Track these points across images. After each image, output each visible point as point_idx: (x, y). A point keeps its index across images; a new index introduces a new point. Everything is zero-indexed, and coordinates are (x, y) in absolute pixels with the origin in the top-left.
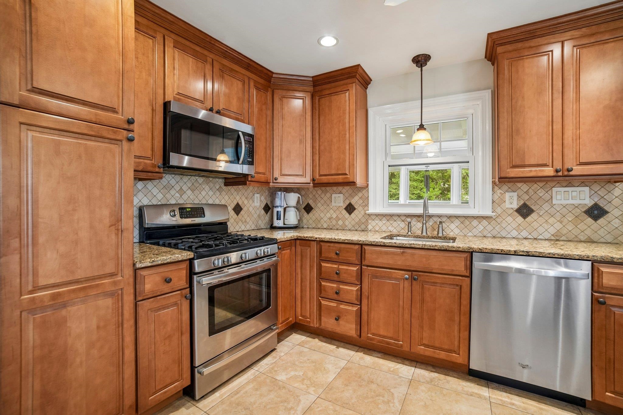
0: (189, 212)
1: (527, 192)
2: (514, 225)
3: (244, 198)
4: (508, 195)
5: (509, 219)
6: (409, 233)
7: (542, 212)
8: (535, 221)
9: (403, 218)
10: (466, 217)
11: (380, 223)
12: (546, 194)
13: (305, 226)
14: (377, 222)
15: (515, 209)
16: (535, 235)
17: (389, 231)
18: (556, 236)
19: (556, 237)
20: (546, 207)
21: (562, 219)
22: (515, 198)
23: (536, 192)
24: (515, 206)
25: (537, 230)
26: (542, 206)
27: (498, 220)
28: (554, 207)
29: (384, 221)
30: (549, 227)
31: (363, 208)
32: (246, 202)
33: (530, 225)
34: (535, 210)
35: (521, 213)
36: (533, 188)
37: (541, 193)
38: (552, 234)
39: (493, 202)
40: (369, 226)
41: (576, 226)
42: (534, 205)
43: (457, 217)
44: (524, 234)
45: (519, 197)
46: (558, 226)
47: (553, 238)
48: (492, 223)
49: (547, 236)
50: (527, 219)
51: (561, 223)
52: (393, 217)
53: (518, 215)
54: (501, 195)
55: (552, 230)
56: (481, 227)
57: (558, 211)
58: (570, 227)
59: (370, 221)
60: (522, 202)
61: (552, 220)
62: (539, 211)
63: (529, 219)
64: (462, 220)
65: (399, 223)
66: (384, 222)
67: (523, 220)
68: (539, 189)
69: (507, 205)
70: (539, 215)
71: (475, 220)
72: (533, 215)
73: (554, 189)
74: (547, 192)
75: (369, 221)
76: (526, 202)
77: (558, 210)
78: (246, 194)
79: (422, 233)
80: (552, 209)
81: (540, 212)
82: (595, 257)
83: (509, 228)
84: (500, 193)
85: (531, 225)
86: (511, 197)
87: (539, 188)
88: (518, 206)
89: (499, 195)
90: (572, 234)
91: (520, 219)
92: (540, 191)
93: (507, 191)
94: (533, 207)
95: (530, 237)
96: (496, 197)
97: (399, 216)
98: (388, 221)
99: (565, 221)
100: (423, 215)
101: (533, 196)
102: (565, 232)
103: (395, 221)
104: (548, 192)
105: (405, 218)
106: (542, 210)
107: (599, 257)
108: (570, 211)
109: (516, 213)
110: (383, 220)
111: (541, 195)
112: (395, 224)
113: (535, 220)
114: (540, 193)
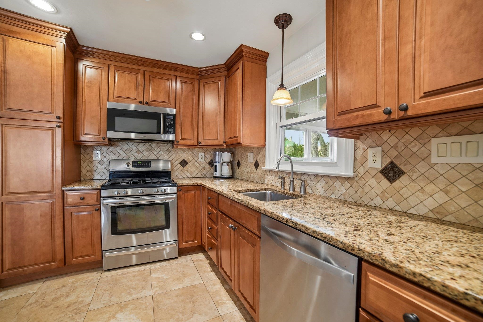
0: (140, 164)
1: (395, 147)
2: (379, 191)
3: (189, 156)
4: (370, 151)
5: (373, 182)
6: (282, 189)
7: (415, 174)
8: (406, 188)
10: (330, 177)
12: (423, 148)
13: (237, 178)
14: (270, 177)
15: (379, 170)
16: (404, 207)
18: (437, 212)
19: (437, 215)
20: (422, 167)
21: (448, 188)
22: (379, 155)
23: (407, 146)
24: (379, 165)
25: (407, 200)
26: (416, 167)
27: (360, 182)
28: (435, 167)
29: (274, 177)
30: (426, 197)
32: (191, 159)
33: (398, 192)
34: (405, 171)
35: (386, 175)
36: (403, 140)
37: (415, 147)
38: (431, 209)
39: (355, 160)
40: (266, 180)
41: (476, 202)
42: (405, 165)
43: (322, 176)
44: (390, 203)
45: (384, 153)
46: (441, 198)
47: (431, 215)
48: (354, 186)
49: (422, 211)
50: (394, 184)
51: (446, 192)
52: (279, 173)
53: (383, 177)
54: (364, 151)
55: (431, 203)
56: (343, 190)
57: (441, 175)
58: (463, 201)
60: (388, 161)
61: (430, 188)
62: (411, 174)
63: (397, 183)
64: (327, 179)
67: (389, 184)
68: (411, 141)
69: (370, 164)
70: (411, 179)
71: (338, 181)
72: (403, 178)
73: (434, 141)
74: (423, 146)
75: (266, 175)
76: (393, 160)
77: (442, 172)
78: (191, 153)
79: (290, 190)
80: (432, 171)
81: (413, 175)
82: (361, 252)
83: (372, 194)
84: (364, 149)
85: (400, 192)
86: (375, 154)
87: (412, 139)
88: (384, 166)
89: (362, 151)
90: (466, 213)
91: (385, 183)
92: (413, 144)
93: (371, 147)
94: (403, 168)
95: (397, 208)
96: (359, 154)
97: (282, 172)
99: (454, 191)
100: (291, 172)
101: (403, 152)
102: (453, 208)
104: (425, 146)
105: (286, 174)
106: (416, 172)
107: (366, 254)
108: (464, 174)
109: (380, 175)
111: (414, 150)
113: (406, 186)
114: (413, 147)
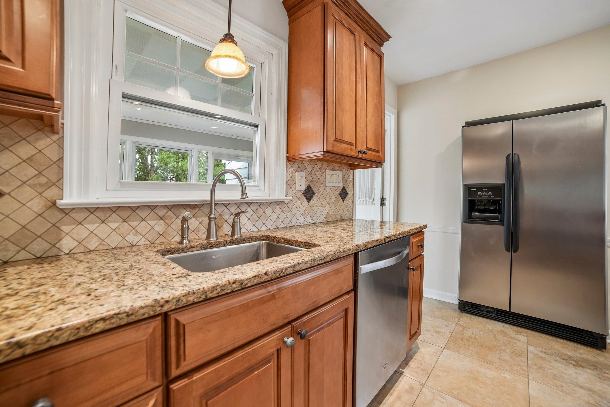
1: (311, 173)
2: (302, 210)
4: (298, 174)
5: (298, 204)
6: (185, 242)
8: (315, 205)
9: (162, 212)
11: (102, 230)
14: (91, 227)
15: (302, 192)
17: (127, 244)
18: (327, 218)
21: (330, 201)
23: (316, 174)
25: (316, 213)
26: (320, 189)
27: (290, 205)
28: (326, 189)
29: (115, 222)
30: (323, 209)
31: (40, 190)
34: (315, 192)
35: (306, 196)
36: (314, 169)
38: (325, 216)
39: (286, 183)
40: (64, 241)
41: (336, 207)
42: (315, 188)
44: (308, 219)
45: (305, 178)
46: (328, 208)
47: (325, 220)
48: (284, 210)
50: (310, 203)
51: (329, 204)
52: (138, 212)
54: (292, 174)
56: (274, 217)
57: (328, 194)
58: (333, 208)
59: (66, 228)
60: (307, 184)
61: (324, 203)
63: (312, 202)
65: (152, 223)
66: (114, 225)
69: (297, 187)
70: (317, 198)
71: (269, 207)
72: (314, 198)
73: (327, 172)
74: (322, 174)
75: (64, 228)
76: (310, 184)
77: (328, 192)
79: (208, 236)
80: (325, 192)
81: (318, 195)
83: (298, 215)
85: (313, 209)
86: (300, 178)
87: (318, 169)
88: (305, 188)
90: (334, 214)
91: (306, 203)
92: (318, 172)
93: (297, 170)
95: (312, 222)
96: (289, 177)
97: (152, 207)
98: (125, 221)
100: (211, 204)
101: (315, 177)
102: (331, 213)
103: (144, 220)
105: (165, 211)
106: (319, 192)
108: (333, 193)
109: (303, 197)
110: (110, 222)
111: (319, 177)
112: (143, 227)
113: (315, 203)
